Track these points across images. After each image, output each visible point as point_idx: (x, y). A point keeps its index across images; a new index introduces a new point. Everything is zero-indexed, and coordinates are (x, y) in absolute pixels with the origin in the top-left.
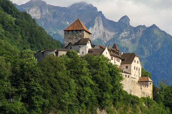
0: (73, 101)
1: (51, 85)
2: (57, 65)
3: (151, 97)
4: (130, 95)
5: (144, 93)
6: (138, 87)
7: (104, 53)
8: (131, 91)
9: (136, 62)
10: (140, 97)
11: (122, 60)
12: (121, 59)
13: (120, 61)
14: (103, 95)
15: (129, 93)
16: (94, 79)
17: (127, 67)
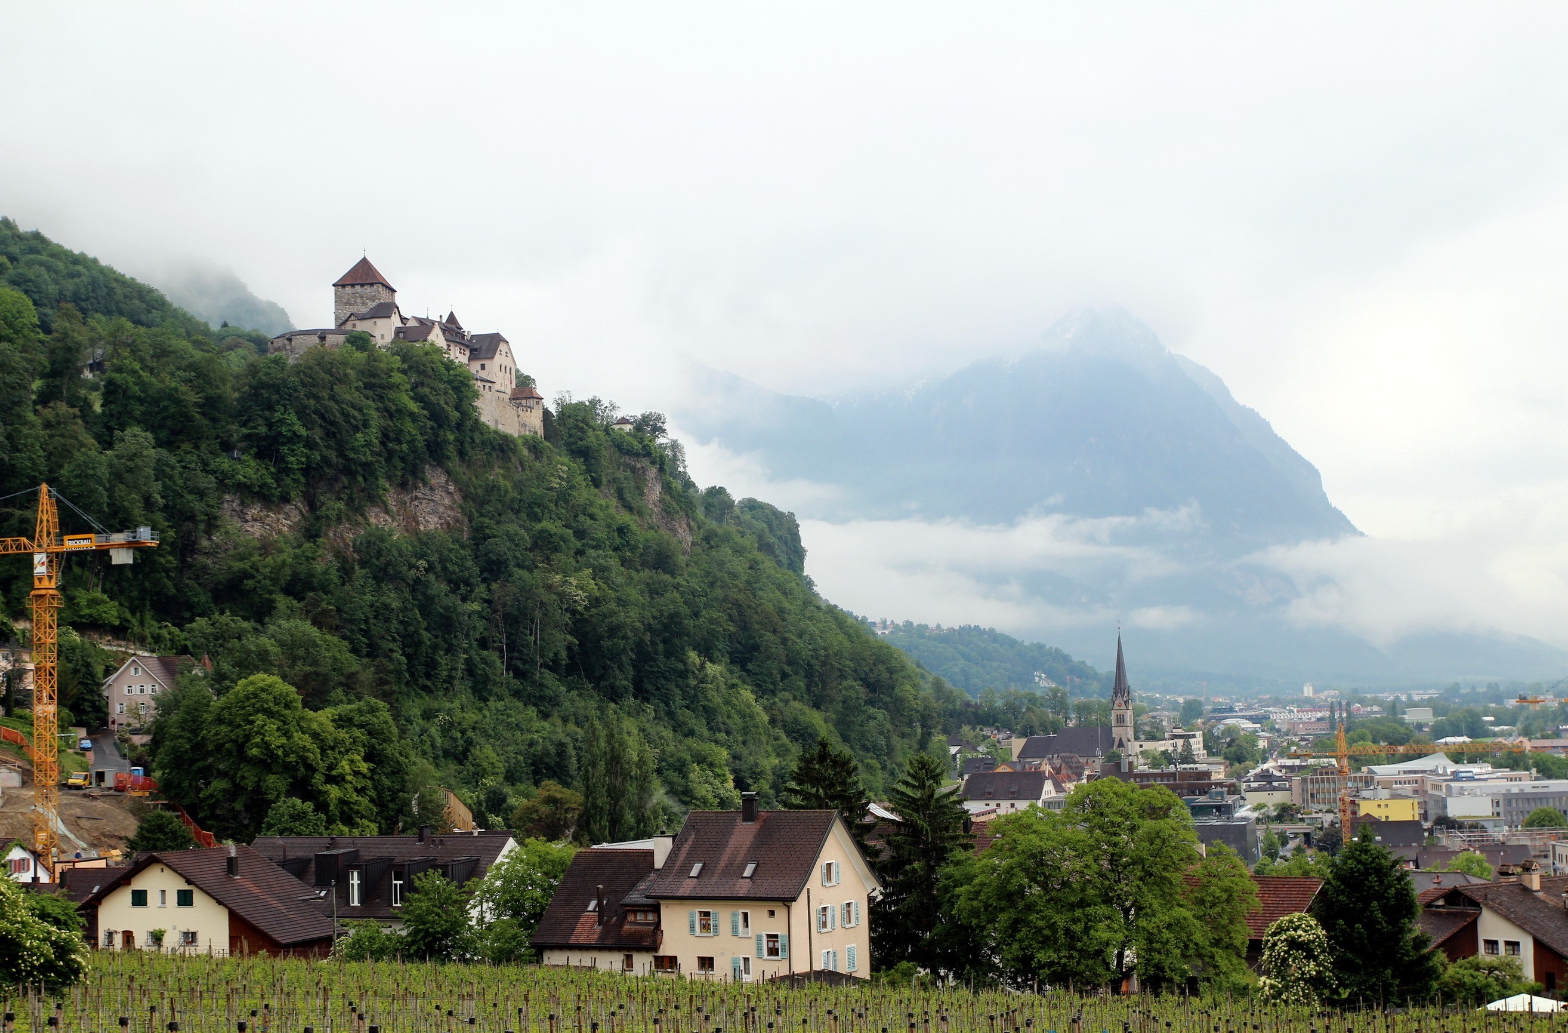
0: (373, 453)
1: (322, 417)
2: (334, 370)
3: (541, 432)
4: (496, 432)
5: (524, 425)
6: (511, 412)
7: (431, 337)
8: (497, 422)
9: (503, 353)
10: (516, 435)
11: (471, 351)
12: (467, 346)
13: (468, 353)
14: (437, 435)
15: (492, 425)
16: (419, 398)
17: (483, 367)
